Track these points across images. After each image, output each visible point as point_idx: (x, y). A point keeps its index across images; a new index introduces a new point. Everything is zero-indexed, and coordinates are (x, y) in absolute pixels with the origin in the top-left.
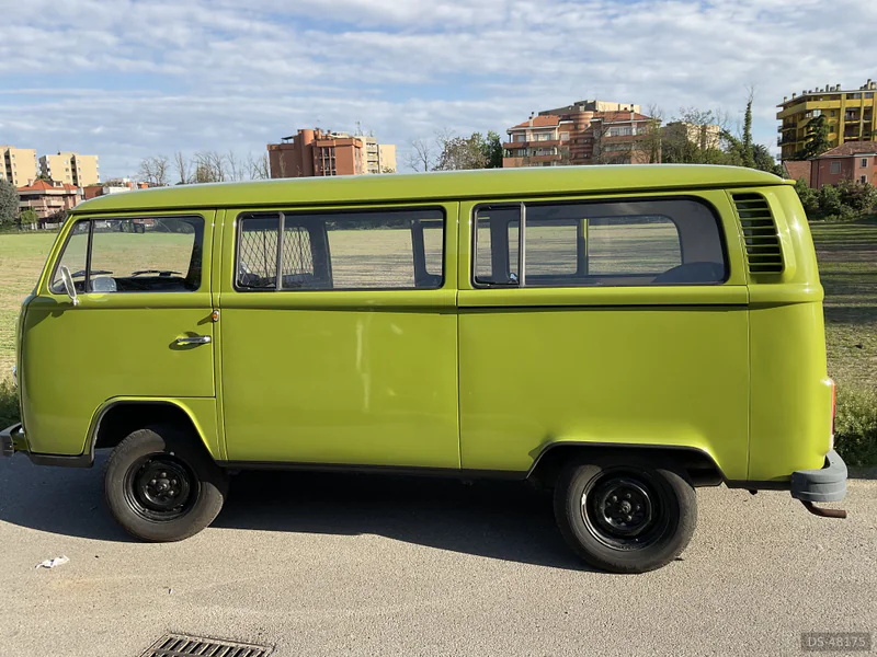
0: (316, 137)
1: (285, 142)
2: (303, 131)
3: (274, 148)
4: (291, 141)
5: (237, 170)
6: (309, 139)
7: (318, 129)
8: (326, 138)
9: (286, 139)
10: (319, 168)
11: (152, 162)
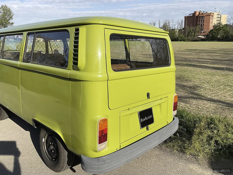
0: (199, 13)
1: (190, 15)
2: (195, 12)
3: (186, 17)
4: (192, 15)
5: (174, 24)
6: (197, 14)
7: (200, 11)
8: (203, 14)
9: (190, 14)
10: (199, 23)
11: (152, 22)
